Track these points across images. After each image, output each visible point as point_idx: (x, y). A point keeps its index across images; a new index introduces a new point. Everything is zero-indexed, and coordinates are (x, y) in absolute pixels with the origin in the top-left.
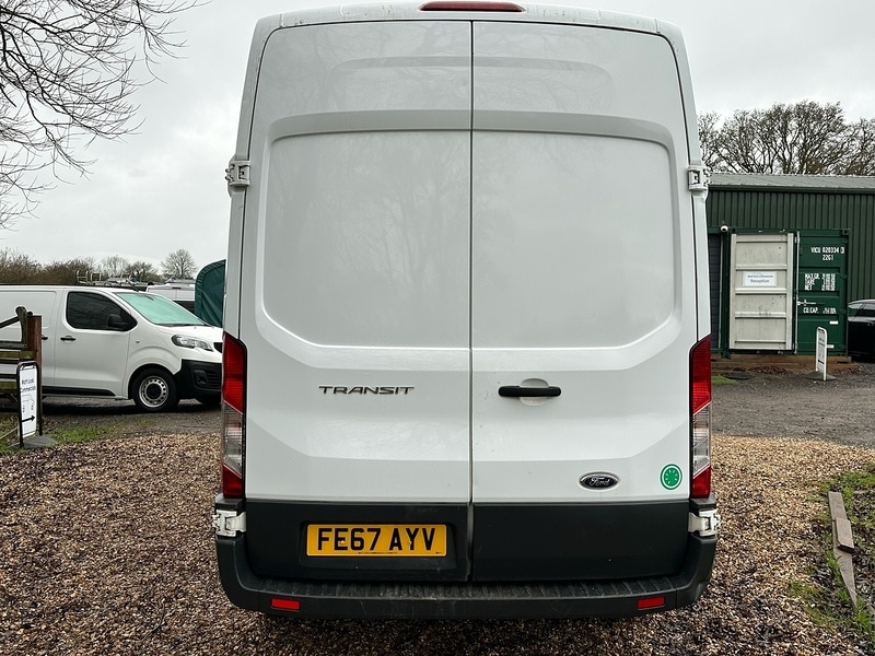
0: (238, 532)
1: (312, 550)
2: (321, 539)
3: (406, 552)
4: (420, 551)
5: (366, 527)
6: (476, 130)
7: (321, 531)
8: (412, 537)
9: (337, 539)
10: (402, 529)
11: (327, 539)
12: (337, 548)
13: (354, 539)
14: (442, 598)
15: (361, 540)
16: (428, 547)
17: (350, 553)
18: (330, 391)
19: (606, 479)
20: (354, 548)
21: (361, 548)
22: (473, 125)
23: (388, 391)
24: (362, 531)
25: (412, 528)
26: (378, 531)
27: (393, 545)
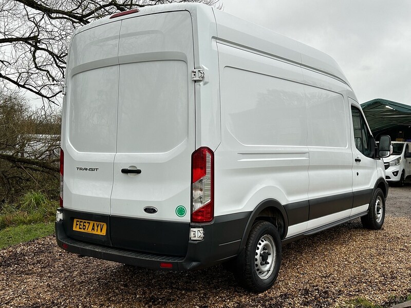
0: (60, 219)
1: (74, 228)
2: (77, 224)
3: (95, 232)
4: (99, 233)
5: (87, 221)
6: (121, 64)
7: (77, 221)
8: (98, 227)
9: (80, 225)
10: (95, 223)
12: (80, 228)
13: (83, 225)
14: (100, 251)
15: (85, 226)
16: (101, 232)
17: (82, 230)
18: (79, 169)
19: (152, 209)
21: (85, 229)
23: (92, 170)
24: (86, 223)
25: (98, 223)
26: (89, 223)
27: (92, 229)
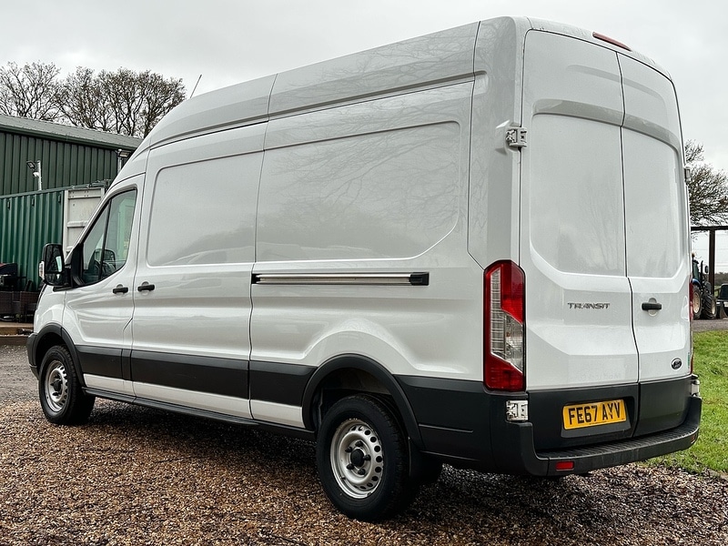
1: (567, 426)
2: (571, 416)
3: (609, 421)
4: (615, 418)
5: (590, 405)
6: (625, 127)
7: (570, 410)
8: (611, 410)
9: (579, 415)
10: (606, 405)
11: (573, 416)
12: (579, 422)
13: (586, 414)
15: (589, 414)
16: (619, 416)
17: (586, 424)
18: (573, 306)
20: (587, 421)
21: (590, 420)
22: (624, 124)
24: (589, 408)
25: (610, 403)
26: (596, 407)
27: (604, 416)
